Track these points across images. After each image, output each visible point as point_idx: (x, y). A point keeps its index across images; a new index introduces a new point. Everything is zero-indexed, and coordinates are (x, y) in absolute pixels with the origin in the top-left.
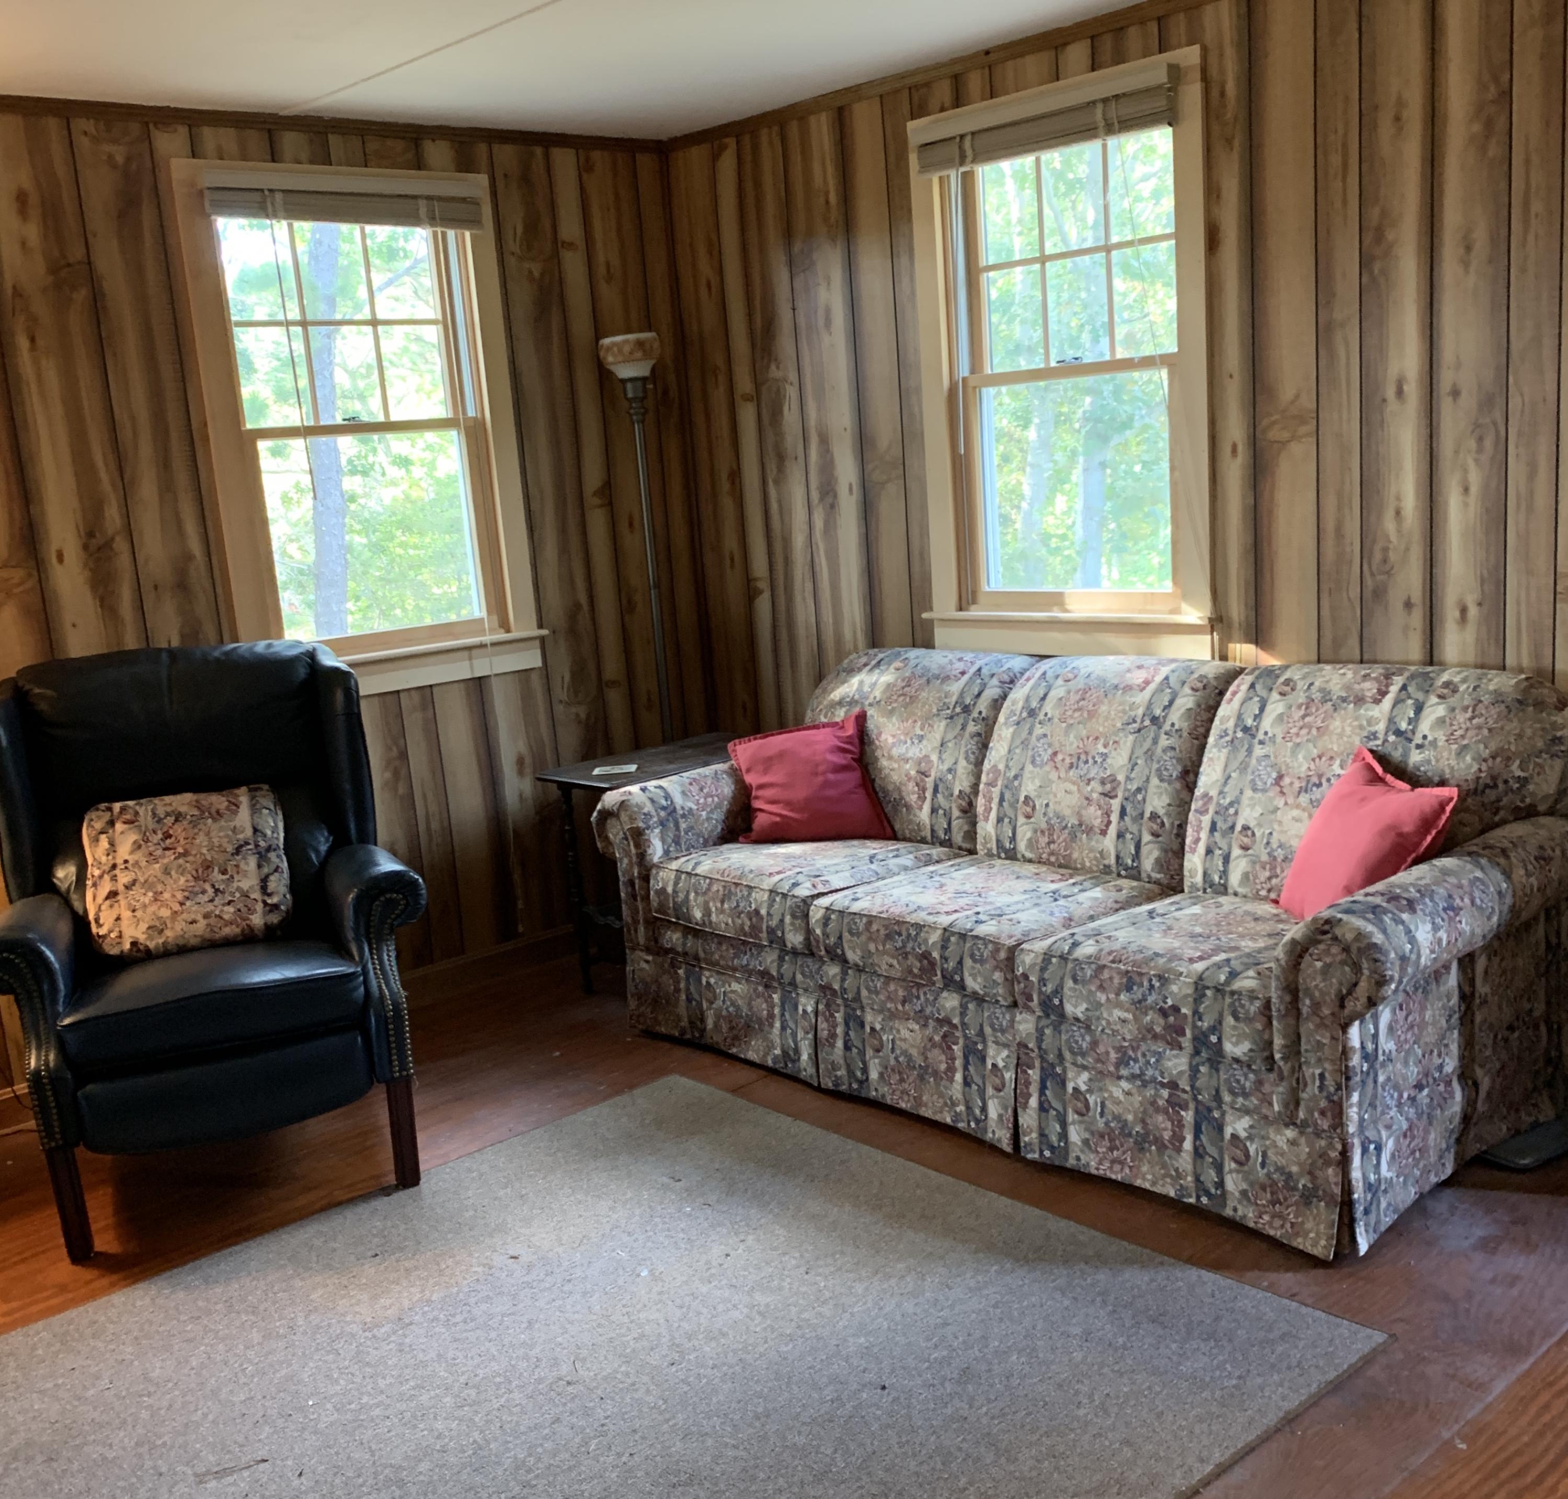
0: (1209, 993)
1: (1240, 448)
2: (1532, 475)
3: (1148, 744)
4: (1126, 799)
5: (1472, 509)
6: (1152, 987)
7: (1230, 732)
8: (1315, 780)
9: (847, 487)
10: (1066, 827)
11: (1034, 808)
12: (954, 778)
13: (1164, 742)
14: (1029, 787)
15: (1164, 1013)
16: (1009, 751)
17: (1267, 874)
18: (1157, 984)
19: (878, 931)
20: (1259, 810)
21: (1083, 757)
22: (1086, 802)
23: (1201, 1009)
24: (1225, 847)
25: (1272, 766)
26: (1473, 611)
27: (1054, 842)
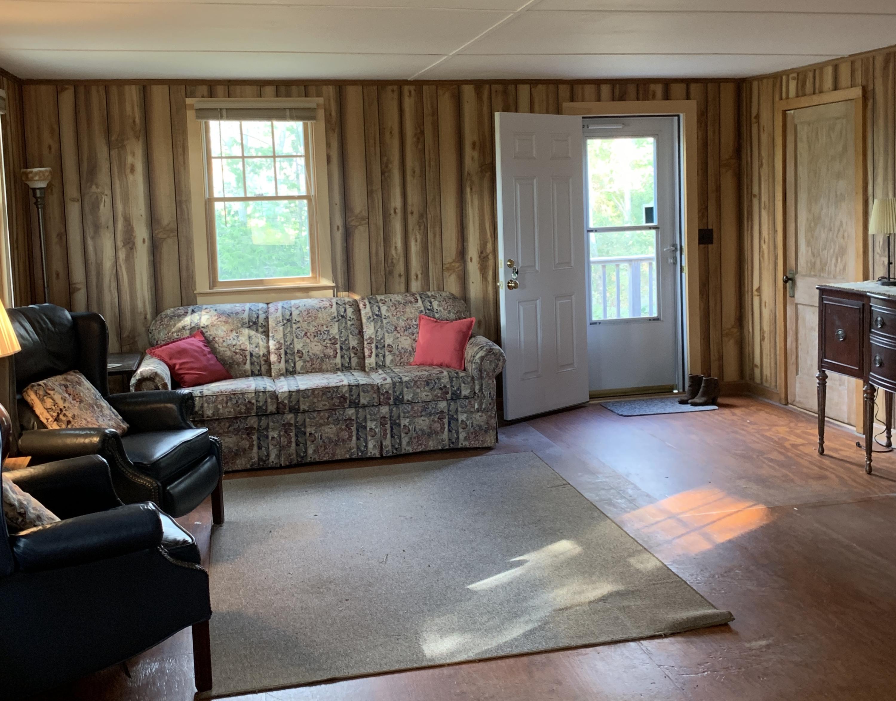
0: (454, 379)
1: (340, 228)
2: (435, 236)
3: (344, 325)
4: (342, 344)
5: (418, 247)
6: (435, 382)
7: (371, 317)
8: (408, 327)
9: (142, 241)
10: (319, 358)
11: (302, 354)
12: (259, 349)
13: (349, 323)
14: (298, 346)
15: (441, 389)
16: (284, 335)
17: (399, 358)
18: (437, 381)
19: (318, 393)
20: (392, 339)
21: (319, 332)
22: (325, 348)
23: (453, 384)
24: (383, 353)
25: (392, 325)
26: (420, 276)
27: (314, 364)
